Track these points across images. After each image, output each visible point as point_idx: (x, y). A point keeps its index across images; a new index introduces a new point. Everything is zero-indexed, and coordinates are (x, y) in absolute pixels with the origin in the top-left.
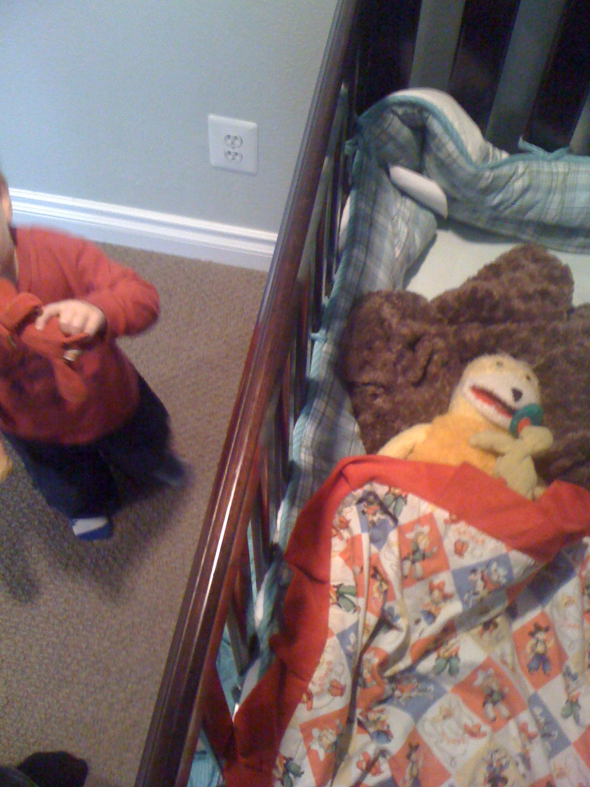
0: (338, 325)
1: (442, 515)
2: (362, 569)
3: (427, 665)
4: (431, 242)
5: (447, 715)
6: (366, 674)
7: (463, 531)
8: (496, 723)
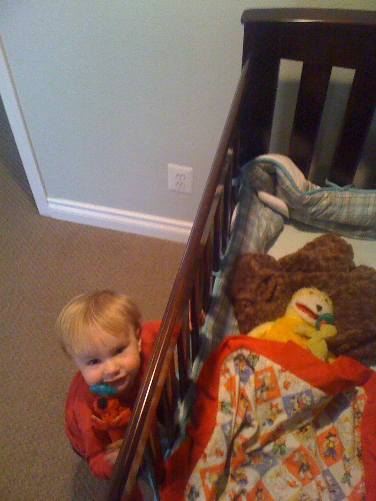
0: (228, 270)
1: (277, 367)
2: (235, 393)
3: (268, 448)
4: (280, 231)
5: (278, 475)
6: (235, 449)
7: (288, 376)
8: (304, 482)
